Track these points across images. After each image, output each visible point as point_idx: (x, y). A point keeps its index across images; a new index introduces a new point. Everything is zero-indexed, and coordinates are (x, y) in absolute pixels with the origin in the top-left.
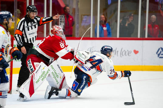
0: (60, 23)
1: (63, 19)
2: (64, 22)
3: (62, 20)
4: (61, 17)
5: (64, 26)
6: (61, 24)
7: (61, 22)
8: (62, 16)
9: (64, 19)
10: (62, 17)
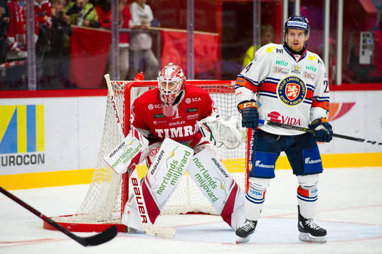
0: (361, 50)
1: (370, 41)
2: (372, 47)
3: (368, 43)
4: (364, 36)
5: (371, 57)
6: (365, 53)
7: (364, 47)
8: (366, 33)
9: (372, 40)
10: (368, 35)
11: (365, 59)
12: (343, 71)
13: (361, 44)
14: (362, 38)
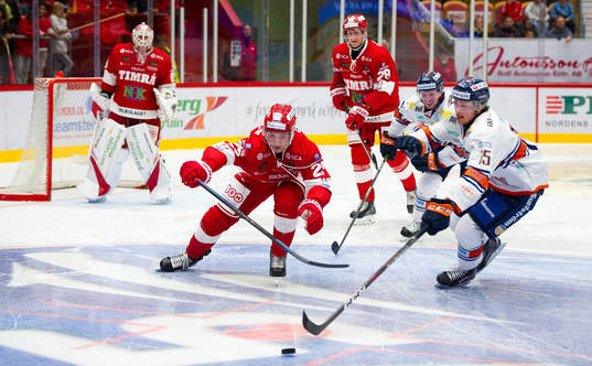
11: (235, 62)
12: (219, 72)
13: (232, 50)
14: (232, 46)
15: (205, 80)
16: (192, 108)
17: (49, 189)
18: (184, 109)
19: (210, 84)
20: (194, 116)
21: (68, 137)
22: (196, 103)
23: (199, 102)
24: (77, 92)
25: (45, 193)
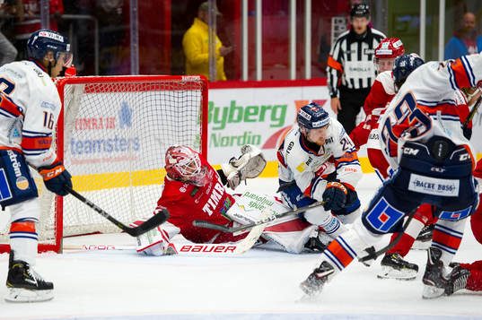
15: (293, 76)
16: (273, 118)
17: (59, 235)
18: (262, 119)
19: (301, 82)
20: (277, 129)
21: (94, 161)
22: (279, 111)
23: (284, 108)
24: (100, 95)
25: (53, 242)
